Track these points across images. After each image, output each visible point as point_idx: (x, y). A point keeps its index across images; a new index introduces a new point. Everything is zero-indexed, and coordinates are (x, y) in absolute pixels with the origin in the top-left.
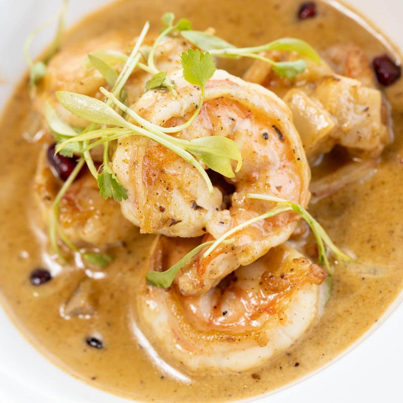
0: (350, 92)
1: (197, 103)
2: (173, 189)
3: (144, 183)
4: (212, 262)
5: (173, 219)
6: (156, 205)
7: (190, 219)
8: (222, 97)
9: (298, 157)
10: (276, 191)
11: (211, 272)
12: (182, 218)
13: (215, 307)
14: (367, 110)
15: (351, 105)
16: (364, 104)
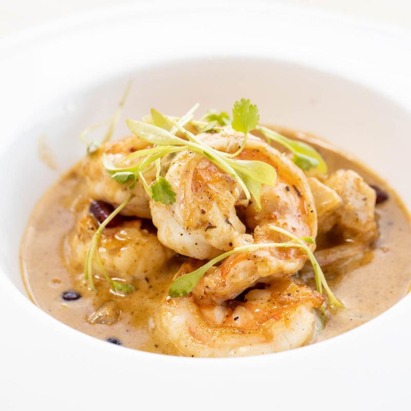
0: (355, 181)
1: (240, 144)
2: (213, 200)
3: (192, 189)
4: (235, 266)
5: (210, 223)
6: (199, 207)
7: (223, 229)
8: (258, 151)
9: (311, 210)
10: (292, 231)
11: (233, 276)
12: (217, 225)
13: (227, 316)
14: (365, 199)
15: (354, 192)
16: (364, 194)
